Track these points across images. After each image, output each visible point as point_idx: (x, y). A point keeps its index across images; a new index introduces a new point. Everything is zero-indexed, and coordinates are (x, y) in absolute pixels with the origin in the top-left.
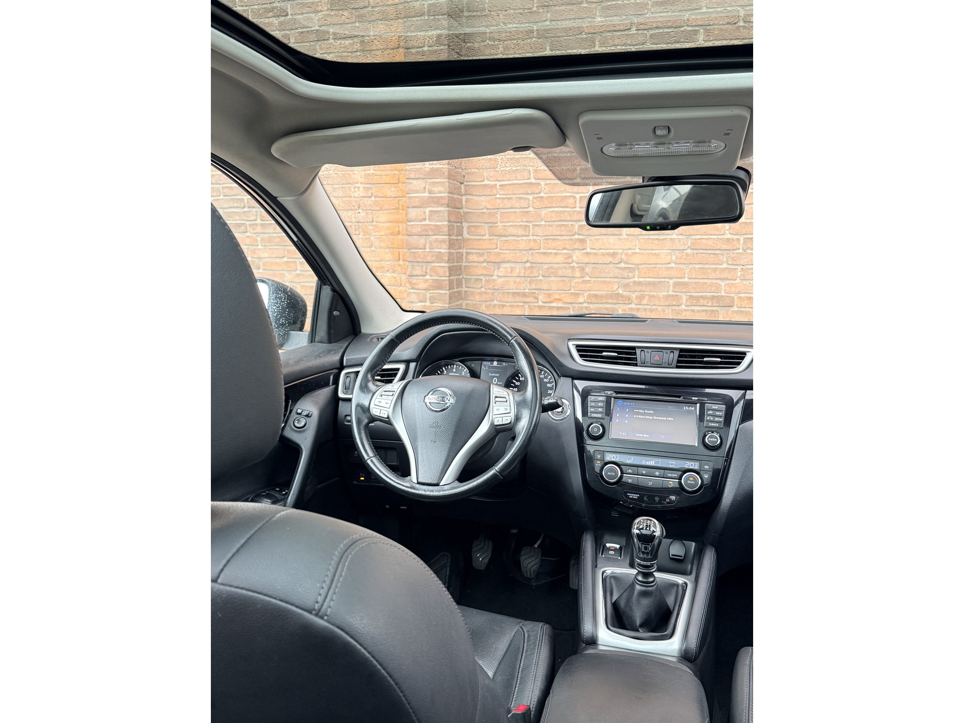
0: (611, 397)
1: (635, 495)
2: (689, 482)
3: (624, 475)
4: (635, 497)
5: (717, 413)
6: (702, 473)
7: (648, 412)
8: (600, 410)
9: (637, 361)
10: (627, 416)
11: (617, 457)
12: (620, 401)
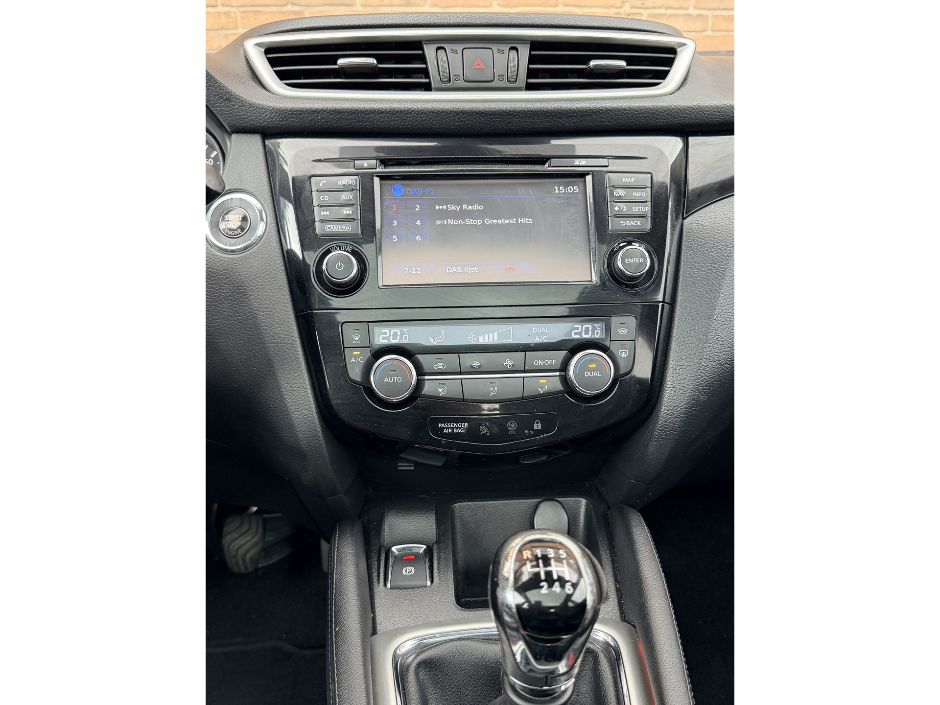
0: (372, 176)
1: (456, 425)
2: (587, 374)
3: (427, 377)
4: (459, 430)
5: (635, 194)
6: (613, 347)
7: (470, 208)
8: (347, 211)
9: (427, 76)
10: (418, 223)
11: (402, 334)
12: (397, 184)
